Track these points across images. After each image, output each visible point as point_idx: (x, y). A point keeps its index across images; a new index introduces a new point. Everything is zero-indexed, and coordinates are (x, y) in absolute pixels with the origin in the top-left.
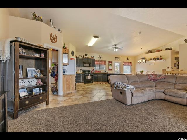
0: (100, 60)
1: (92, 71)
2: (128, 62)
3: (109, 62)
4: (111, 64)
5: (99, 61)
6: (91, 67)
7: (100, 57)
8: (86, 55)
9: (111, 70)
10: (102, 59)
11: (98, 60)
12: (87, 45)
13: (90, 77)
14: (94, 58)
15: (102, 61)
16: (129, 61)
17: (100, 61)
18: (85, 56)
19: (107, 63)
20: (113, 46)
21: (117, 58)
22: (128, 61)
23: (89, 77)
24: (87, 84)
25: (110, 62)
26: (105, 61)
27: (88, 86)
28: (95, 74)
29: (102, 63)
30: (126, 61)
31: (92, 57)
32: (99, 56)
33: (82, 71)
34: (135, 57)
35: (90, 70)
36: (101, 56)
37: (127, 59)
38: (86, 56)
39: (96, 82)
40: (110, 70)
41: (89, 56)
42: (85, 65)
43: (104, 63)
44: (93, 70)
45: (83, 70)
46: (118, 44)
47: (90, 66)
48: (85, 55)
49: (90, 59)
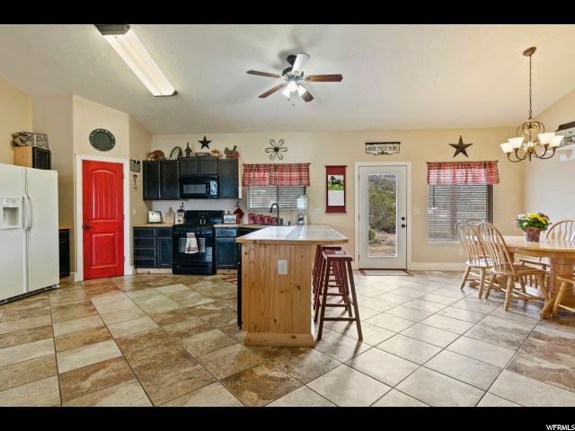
2: (468, 165)
3: (327, 167)
4: (339, 177)
5: (267, 168)
7: (276, 150)
8: (205, 143)
9: (341, 209)
10: (289, 158)
11: (265, 165)
13: (194, 246)
15: (290, 167)
17: (278, 167)
19: (318, 176)
21: (380, 147)
22: (461, 158)
23: (191, 244)
25: (335, 170)
26: (303, 168)
29: (286, 175)
30: (449, 155)
33: (183, 216)
35: (222, 212)
36: (282, 141)
37: (461, 148)
40: (330, 210)
42: (187, 190)
43: (295, 174)
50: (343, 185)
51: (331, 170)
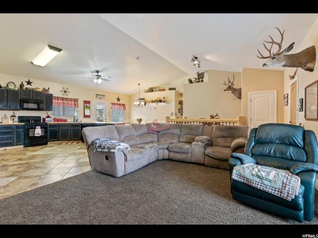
0: (65, 96)
1: (44, 120)
2: (120, 105)
3: (84, 101)
4: (88, 105)
5: (63, 99)
6: (42, 110)
7: (65, 92)
8: (29, 83)
9: (89, 116)
10: (70, 96)
11: (61, 98)
12: (32, 63)
13: (40, 132)
14: (51, 92)
15: (71, 100)
16: (121, 102)
17: (66, 99)
18: (26, 86)
19: (81, 104)
20: (93, 72)
21: (100, 96)
22: (118, 102)
23: (38, 132)
24: (31, 148)
25: (87, 102)
26: (76, 100)
27: (35, 151)
28: (51, 126)
29: (69, 102)
30: (115, 101)
31: (44, 89)
32: (63, 88)
33: (16, 119)
34: (130, 97)
35: (40, 117)
36: (67, 89)
37: (118, 100)
38: (29, 86)
39: (54, 142)
40: (85, 116)
41: (38, 85)
42: (25, 105)
43: (73, 103)
44: (48, 117)
45: (19, 117)
46: (102, 71)
47: (39, 109)
48: (25, 84)
49: (41, 93)
50: (89, 108)
51: (86, 102)
